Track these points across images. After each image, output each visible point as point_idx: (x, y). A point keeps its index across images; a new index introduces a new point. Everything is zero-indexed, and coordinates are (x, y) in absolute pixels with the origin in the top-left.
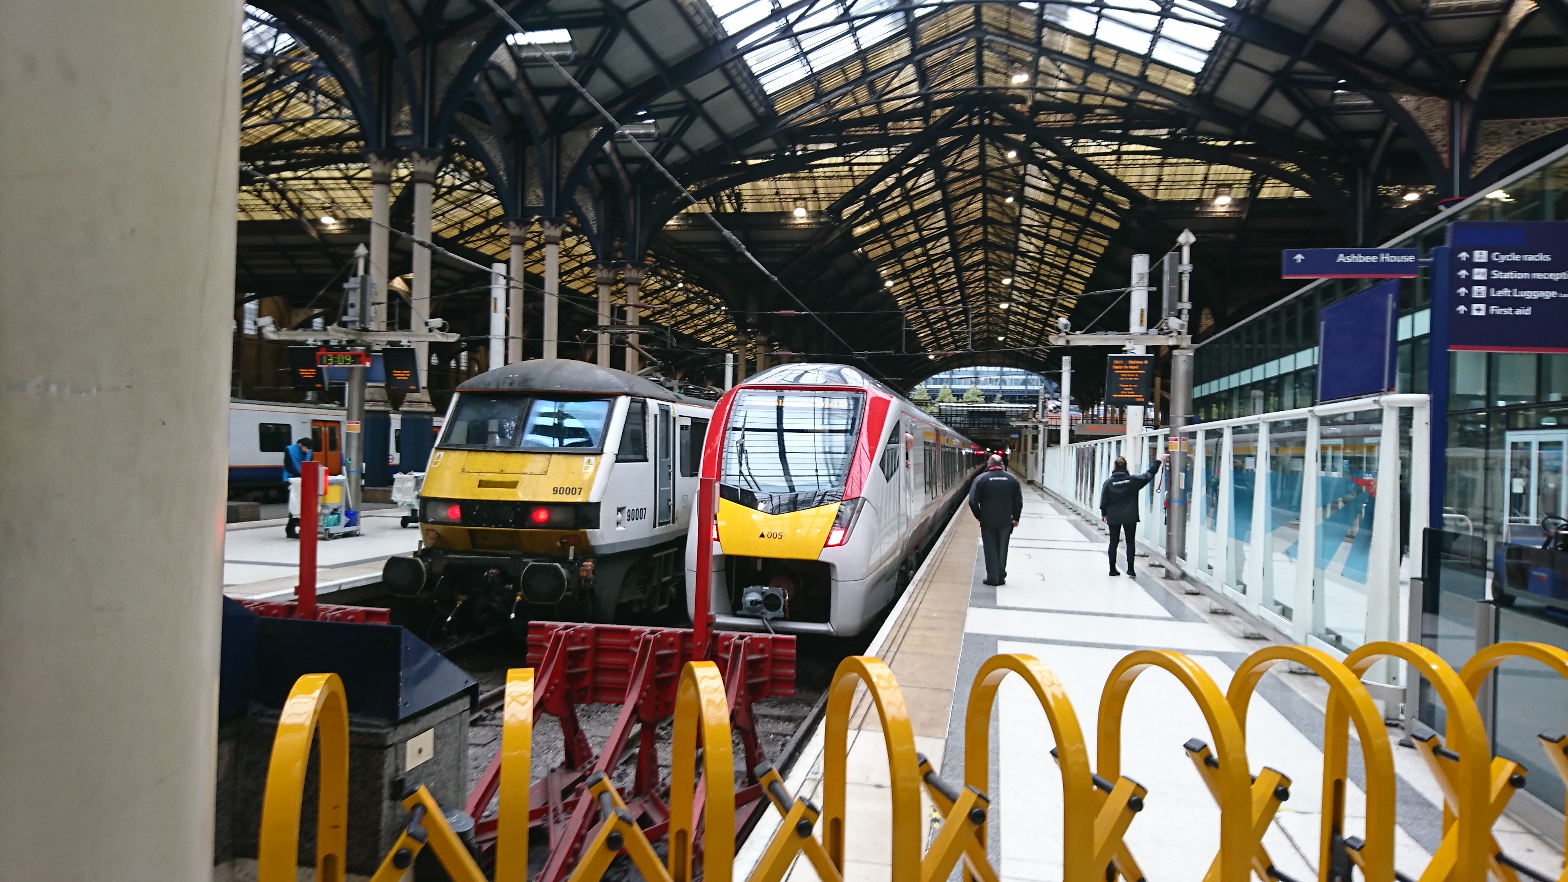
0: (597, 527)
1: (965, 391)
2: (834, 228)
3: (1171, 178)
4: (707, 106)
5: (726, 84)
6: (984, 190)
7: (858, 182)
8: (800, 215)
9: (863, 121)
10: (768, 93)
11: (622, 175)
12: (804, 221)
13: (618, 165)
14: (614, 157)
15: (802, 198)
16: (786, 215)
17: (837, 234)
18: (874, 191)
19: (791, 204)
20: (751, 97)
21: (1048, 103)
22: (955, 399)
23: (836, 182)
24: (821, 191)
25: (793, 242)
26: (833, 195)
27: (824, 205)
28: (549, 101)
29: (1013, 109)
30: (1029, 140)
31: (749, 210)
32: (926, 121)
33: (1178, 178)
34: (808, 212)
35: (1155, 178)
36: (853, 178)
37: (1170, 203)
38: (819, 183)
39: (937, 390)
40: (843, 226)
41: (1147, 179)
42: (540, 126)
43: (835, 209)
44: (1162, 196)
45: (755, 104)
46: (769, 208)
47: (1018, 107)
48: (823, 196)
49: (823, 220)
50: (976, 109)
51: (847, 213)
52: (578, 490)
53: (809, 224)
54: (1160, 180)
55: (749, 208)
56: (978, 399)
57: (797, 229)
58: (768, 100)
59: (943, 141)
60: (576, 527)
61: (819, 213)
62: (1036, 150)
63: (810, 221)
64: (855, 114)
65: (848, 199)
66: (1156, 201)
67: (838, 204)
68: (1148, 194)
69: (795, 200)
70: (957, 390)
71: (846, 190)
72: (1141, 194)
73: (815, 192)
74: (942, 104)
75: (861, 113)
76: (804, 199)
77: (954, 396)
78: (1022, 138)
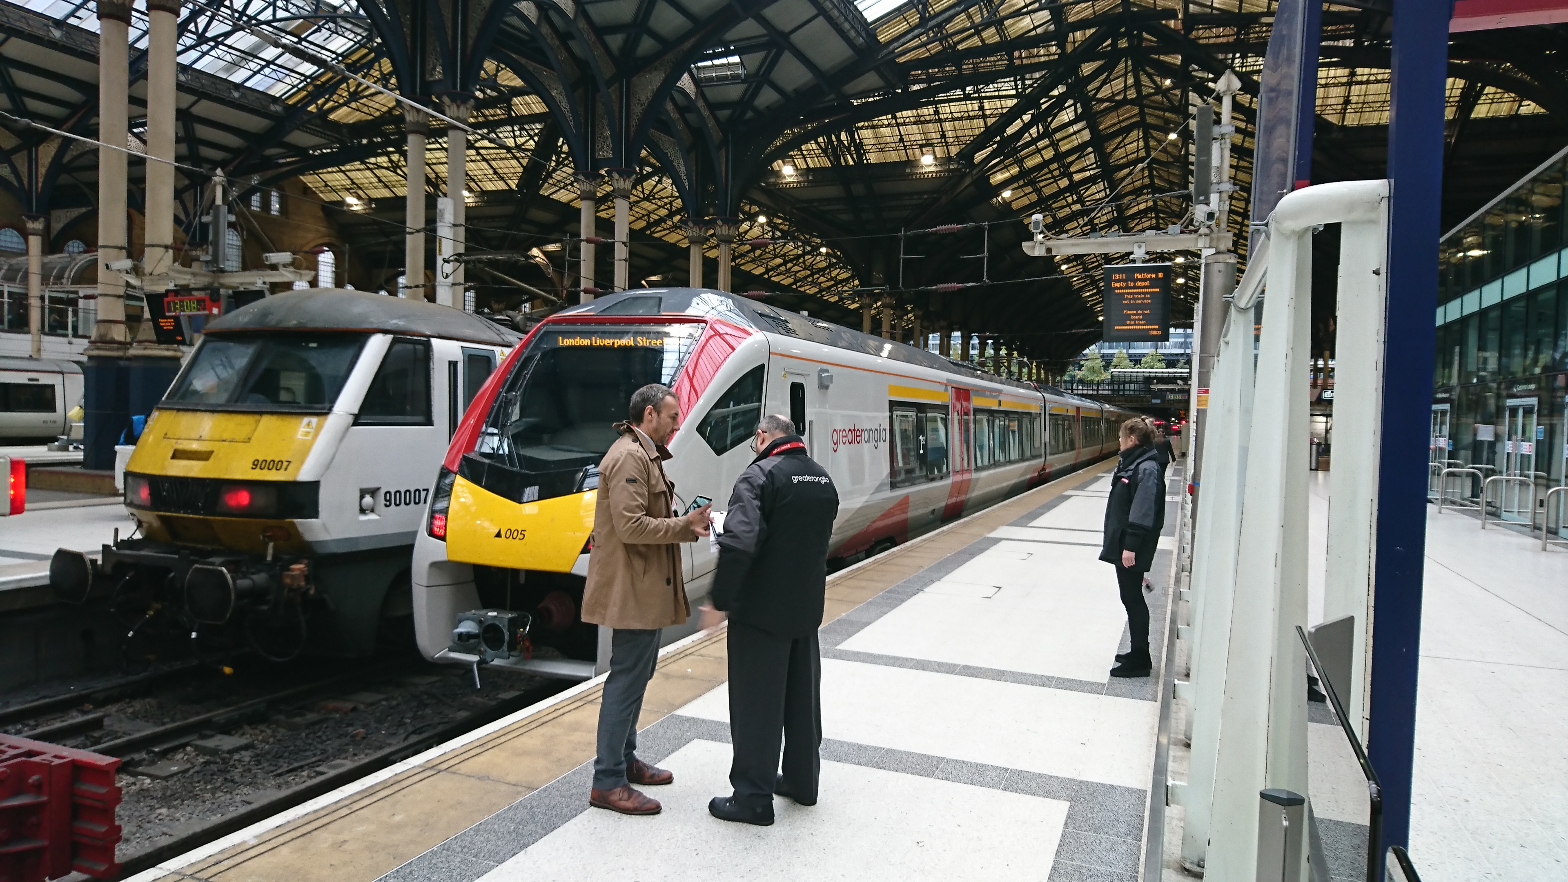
0: (315, 515)
1: (1144, 355)
2: (965, 175)
3: (1361, 99)
4: (795, 38)
5: (814, 12)
6: (1141, 124)
7: (990, 121)
8: (927, 162)
9: (986, 50)
10: (869, 20)
11: (711, 123)
12: (932, 169)
13: (706, 113)
14: (700, 104)
15: (929, 144)
16: (912, 163)
17: (968, 181)
18: (1010, 131)
19: (917, 151)
20: (847, 26)
21: (1205, 14)
22: (1132, 364)
23: (966, 123)
24: (950, 134)
25: (920, 193)
26: (962, 139)
27: (954, 150)
28: (615, 41)
29: (1167, 27)
30: (1186, 62)
31: (872, 161)
32: (1061, 45)
33: (1370, 99)
34: (935, 158)
35: (1341, 100)
36: (984, 117)
37: (1361, 129)
38: (947, 126)
39: (1112, 355)
40: (974, 172)
41: (1330, 101)
42: (605, 69)
43: (966, 155)
44: (1351, 120)
45: (852, 34)
46: (893, 157)
47: (1172, 23)
48: (951, 140)
49: (952, 167)
50: (1123, 30)
51: (979, 157)
52: (285, 464)
53: (937, 172)
54: (1347, 102)
55: (873, 158)
56: (1159, 364)
57: (925, 180)
58: (869, 30)
59: (1087, 69)
60: (281, 515)
61: (949, 159)
62: (1194, 73)
63: (939, 169)
64: (975, 41)
65: (979, 143)
66: (1343, 128)
67: (970, 147)
68: (1334, 119)
69: (921, 146)
70: (1135, 355)
71: (977, 132)
72: (1326, 120)
73: (943, 136)
74: (1082, 25)
75: (982, 41)
76: (932, 145)
77: (1131, 361)
78: (1177, 59)
